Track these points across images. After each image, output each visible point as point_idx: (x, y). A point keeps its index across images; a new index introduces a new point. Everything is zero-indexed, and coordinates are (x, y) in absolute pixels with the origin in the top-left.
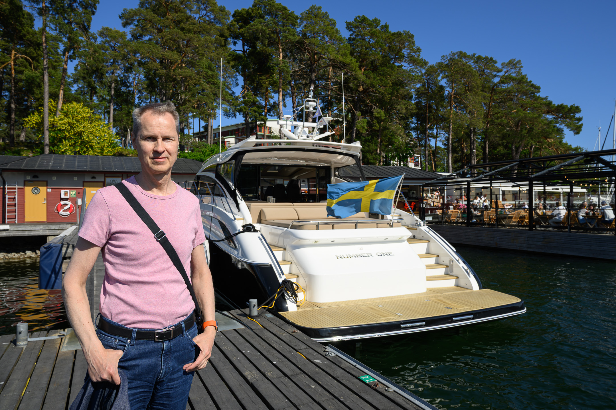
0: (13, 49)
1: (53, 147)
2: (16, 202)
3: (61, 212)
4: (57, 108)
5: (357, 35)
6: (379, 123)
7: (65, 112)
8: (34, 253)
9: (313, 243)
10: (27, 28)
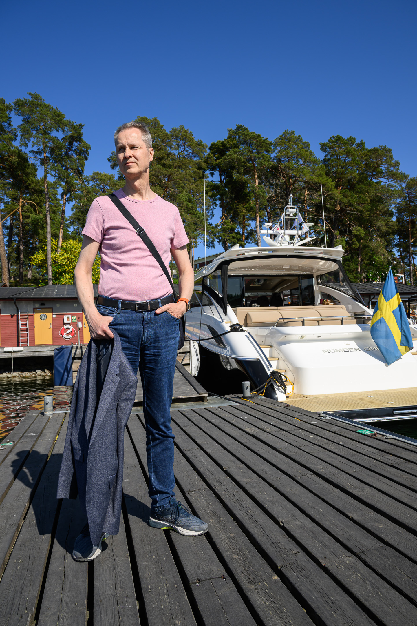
0: (21, 197)
1: (56, 281)
2: (28, 327)
3: (65, 335)
4: (57, 246)
5: (332, 155)
6: (359, 241)
7: (64, 249)
8: (43, 372)
9: (299, 338)
10: (31, 178)
